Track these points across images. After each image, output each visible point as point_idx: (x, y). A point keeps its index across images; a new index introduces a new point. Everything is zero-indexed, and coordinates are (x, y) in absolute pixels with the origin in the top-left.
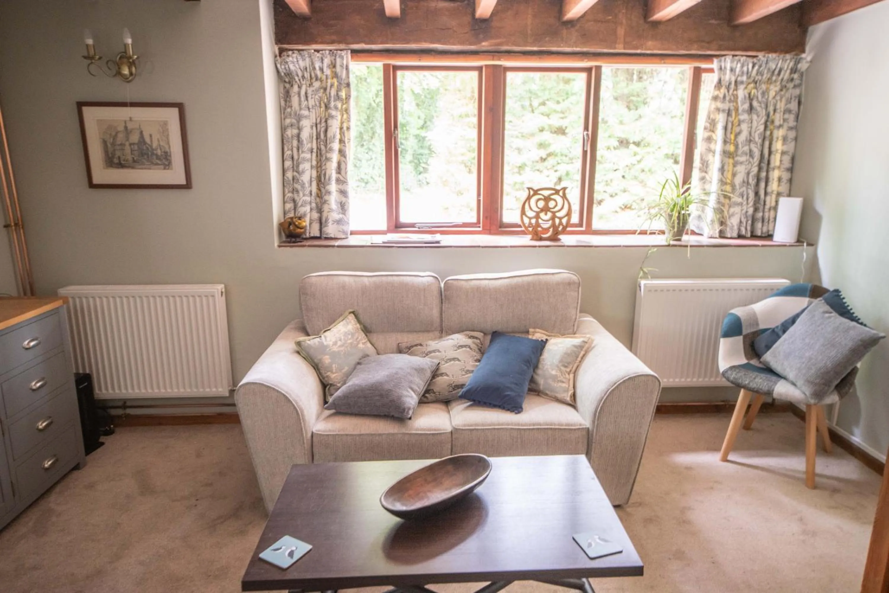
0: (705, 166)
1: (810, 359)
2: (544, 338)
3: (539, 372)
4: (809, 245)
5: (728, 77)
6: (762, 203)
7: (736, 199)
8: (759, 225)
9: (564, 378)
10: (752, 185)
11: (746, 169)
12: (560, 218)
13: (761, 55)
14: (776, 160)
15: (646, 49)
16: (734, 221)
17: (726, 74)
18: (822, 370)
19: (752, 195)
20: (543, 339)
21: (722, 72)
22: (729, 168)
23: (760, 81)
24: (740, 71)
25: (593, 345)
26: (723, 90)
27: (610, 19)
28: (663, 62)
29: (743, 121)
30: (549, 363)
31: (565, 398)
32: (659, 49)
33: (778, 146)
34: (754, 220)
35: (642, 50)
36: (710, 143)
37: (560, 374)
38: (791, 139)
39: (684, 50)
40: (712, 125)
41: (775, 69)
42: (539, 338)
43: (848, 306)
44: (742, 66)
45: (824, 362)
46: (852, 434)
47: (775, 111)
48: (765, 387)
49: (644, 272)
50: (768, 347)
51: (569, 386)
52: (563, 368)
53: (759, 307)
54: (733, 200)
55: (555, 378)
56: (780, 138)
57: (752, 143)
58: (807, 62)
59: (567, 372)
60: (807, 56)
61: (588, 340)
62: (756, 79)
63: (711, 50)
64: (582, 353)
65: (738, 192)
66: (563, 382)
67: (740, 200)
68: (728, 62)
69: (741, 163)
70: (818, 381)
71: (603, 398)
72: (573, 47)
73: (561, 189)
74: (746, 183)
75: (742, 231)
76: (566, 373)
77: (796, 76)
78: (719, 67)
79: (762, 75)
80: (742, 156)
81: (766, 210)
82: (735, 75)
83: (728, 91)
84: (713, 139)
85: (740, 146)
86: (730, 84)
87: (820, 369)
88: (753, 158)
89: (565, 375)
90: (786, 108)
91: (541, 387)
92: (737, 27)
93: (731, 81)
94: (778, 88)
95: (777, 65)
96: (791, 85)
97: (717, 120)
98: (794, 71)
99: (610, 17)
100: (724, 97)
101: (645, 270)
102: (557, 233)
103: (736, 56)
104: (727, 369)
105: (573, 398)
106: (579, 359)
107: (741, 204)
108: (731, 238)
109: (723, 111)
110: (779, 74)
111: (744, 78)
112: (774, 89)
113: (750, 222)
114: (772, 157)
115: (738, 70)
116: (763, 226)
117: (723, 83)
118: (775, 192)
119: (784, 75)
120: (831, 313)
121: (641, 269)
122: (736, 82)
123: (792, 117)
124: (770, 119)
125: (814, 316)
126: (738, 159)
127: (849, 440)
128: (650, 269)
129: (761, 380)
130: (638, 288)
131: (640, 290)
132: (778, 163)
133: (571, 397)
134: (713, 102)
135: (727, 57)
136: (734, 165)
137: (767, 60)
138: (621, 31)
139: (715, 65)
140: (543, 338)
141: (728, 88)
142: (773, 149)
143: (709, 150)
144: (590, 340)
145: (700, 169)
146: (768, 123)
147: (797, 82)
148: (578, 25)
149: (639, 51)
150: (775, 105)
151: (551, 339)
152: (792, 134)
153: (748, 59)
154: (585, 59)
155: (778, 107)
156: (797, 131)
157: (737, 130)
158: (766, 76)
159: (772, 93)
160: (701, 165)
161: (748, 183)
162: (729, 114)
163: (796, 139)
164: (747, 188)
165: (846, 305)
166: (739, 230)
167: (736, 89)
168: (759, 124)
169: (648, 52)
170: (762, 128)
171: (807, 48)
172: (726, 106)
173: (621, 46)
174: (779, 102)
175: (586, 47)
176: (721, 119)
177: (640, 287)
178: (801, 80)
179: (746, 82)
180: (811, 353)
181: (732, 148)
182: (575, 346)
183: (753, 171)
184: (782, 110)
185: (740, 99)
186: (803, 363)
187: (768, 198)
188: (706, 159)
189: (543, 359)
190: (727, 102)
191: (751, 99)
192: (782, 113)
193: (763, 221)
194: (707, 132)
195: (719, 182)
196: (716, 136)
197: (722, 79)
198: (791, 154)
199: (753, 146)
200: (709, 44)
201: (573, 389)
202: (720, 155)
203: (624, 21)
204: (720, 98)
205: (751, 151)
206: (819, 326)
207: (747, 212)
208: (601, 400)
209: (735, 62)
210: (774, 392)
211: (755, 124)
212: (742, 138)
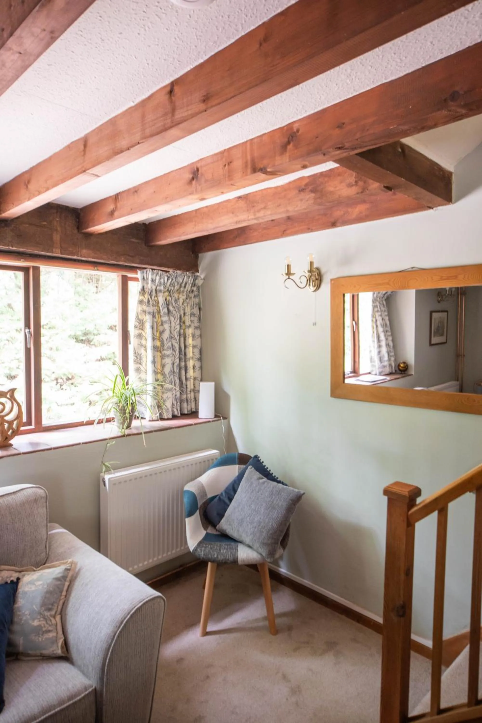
0: (139, 359)
1: (260, 523)
2: (14, 576)
3: (16, 628)
4: (225, 418)
5: (150, 286)
6: (185, 387)
7: (168, 386)
8: (185, 405)
9: (50, 626)
10: (177, 374)
11: (171, 360)
12: (10, 423)
13: (171, 271)
14: (190, 352)
15: (81, 256)
16: (169, 404)
17: (148, 283)
18: (271, 532)
19: (177, 381)
20: (12, 579)
21: (145, 282)
22: (158, 359)
23: (173, 291)
24: (158, 282)
25: (77, 570)
26: (147, 296)
27: (44, 225)
28: (96, 268)
29: (166, 322)
30: (27, 613)
31: (55, 652)
32: (93, 258)
33: (190, 341)
34: (181, 401)
35: (78, 256)
36: (141, 339)
37: (44, 622)
38: (198, 336)
39: (114, 261)
40: (141, 325)
41: (182, 283)
42: (7, 577)
43: (267, 468)
44: (160, 279)
45: (271, 524)
46: (279, 566)
47: (184, 314)
48: (231, 556)
49: (106, 467)
50: (221, 516)
51: (57, 633)
52: (47, 614)
53: (204, 479)
54: (165, 387)
55: (38, 630)
56: (191, 335)
57: (172, 339)
58: (201, 279)
59: (51, 616)
60: (201, 274)
61: (71, 566)
62: (170, 289)
63: (136, 263)
64: (67, 584)
65: (168, 381)
66: (49, 631)
67: (170, 386)
68: (149, 274)
69: (168, 356)
70: (269, 542)
71: (110, 646)
72: (8, 246)
73: (9, 391)
74: (173, 372)
75: (175, 412)
76: (51, 618)
77: (195, 289)
78: (142, 277)
79: (174, 287)
80: (168, 350)
81: (188, 392)
82: (155, 285)
83: (151, 297)
84: (143, 336)
85: (165, 342)
86: (152, 291)
87: (269, 530)
88: (175, 352)
89: (51, 620)
90: (191, 312)
91: (21, 649)
92: (152, 246)
93: (153, 289)
94: (185, 297)
95: (183, 280)
96: (192, 295)
97: (144, 321)
98: (194, 285)
99: (45, 223)
100: (149, 302)
101: (107, 464)
102: (6, 438)
103: (154, 270)
104: (196, 547)
105: (65, 649)
106: (64, 593)
107: (171, 390)
108: (168, 419)
109: (149, 313)
110: (185, 287)
111: (162, 288)
112: (182, 297)
113: (179, 403)
114: (187, 349)
115: (157, 281)
116: (187, 405)
117: (146, 290)
118: (192, 378)
119: (188, 287)
120: (262, 478)
121: (103, 463)
122: (156, 290)
123: (196, 319)
124: (182, 321)
125: (252, 483)
126: (164, 352)
127: (277, 571)
128: (112, 462)
129: (225, 551)
130: (102, 483)
131: (105, 485)
132: (191, 355)
133: (62, 648)
134: (140, 305)
135: (148, 270)
136: (162, 358)
137: (176, 276)
138: (57, 237)
139: (139, 275)
140: (11, 577)
141: (150, 294)
142: (187, 344)
143: (141, 345)
144: (73, 566)
145: (135, 361)
146: (182, 322)
147: (196, 293)
148: (13, 226)
149: (75, 257)
150: (184, 310)
151: (24, 576)
152: (198, 332)
153: (164, 273)
154: (22, 259)
155: (186, 311)
156: (200, 330)
157: (161, 328)
158: (176, 287)
159: (181, 301)
160: (136, 358)
161: (174, 372)
162: (154, 316)
163: (201, 336)
164: (174, 376)
165: (266, 467)
166: (173, 411)
167: (156, 296)
168: (176, 325)
169: (83, 259)
170: (178, 327)
171: (200, 269)
172: (150, 309)
173: (58, 251)
174: (186, 307)
175: (23, 248)
176: (148, 319)
177: (104, 482)
178: (199, 292)
179: (163, 290)
180: (259, 517)
181: (158, 344)
182: (57, 579)
183: (176, 362)
184: (189, 313)
185: (160, 304)
186: (255, 527)
187: (188, 383)
188: (139, 353)
189: (18, 608)
190: (151, 306)
191: (167, 304)
192: (189, 316)
193: (187, 402)
194: (138, 330)
195: (153, 373)
196: (146, 333)
197: (145, 287)
198: (198, 347)
199: (174, 342)
200: (132, 258)
201: (62, 636)
202: (151, 349)
203: (59, 229)
204: (146, 302)
205: (172, 346)
206: (258, 492)
207: (176, 395)
208: (109, 650)
209: (155, 275)
210: (239, 560)
211: (173, 324)
212: (166, 335)
